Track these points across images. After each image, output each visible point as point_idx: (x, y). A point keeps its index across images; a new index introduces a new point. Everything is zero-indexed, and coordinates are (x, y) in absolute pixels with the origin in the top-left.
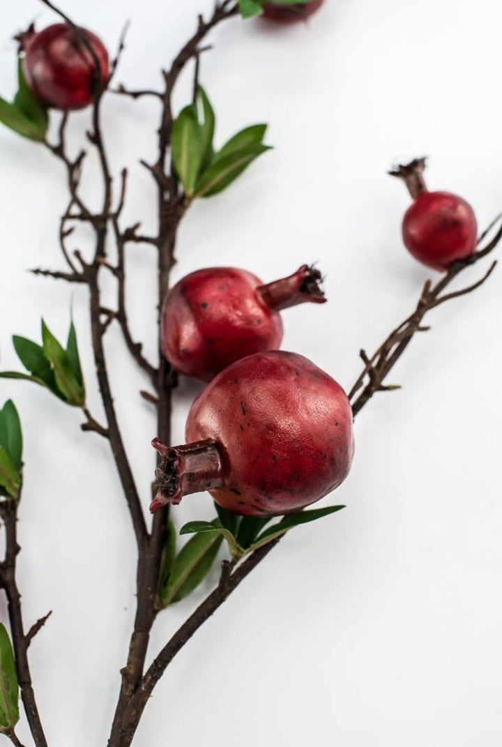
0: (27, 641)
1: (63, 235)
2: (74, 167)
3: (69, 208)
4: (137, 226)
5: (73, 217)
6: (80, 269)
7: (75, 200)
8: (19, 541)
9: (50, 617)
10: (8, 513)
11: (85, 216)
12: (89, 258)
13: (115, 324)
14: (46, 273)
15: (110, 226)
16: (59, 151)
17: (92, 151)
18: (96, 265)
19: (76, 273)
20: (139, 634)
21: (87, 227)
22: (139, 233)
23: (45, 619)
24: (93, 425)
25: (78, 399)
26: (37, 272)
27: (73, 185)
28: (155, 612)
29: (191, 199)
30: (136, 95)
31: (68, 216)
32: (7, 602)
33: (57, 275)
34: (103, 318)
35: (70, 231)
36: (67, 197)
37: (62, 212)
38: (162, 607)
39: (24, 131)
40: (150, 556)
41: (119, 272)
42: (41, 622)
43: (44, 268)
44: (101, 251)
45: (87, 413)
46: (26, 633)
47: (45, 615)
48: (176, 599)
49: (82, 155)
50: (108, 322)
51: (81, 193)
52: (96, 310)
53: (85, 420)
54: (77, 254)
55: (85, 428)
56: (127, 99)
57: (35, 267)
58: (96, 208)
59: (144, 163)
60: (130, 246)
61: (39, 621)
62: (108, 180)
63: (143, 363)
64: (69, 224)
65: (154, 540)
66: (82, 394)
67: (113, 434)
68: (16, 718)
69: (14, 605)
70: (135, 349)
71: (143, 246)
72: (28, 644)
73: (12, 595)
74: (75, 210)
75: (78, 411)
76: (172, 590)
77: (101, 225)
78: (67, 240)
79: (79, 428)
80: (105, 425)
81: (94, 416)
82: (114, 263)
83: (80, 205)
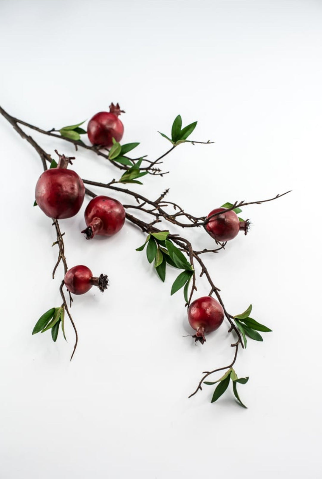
7: (184, 214)
13: (137, 205)
14: (165, 193)
19: (160, 202)
33: (163, 196)
36: (185, 212)
43: (167, 193)
45: (117, 182)
47: (77, 150)
51: (184, 216)
52: (146, 201)
54: (166, 205)
55: (114, 180)
57: (169, 191)
58: (178, 219)
67: (108, 186)
73: (88, 148)
78: (173, 205)
79: (115, 178)
80: (111, 185)
81: (116, 184)
82: (153, 212)
83: (181, 215)
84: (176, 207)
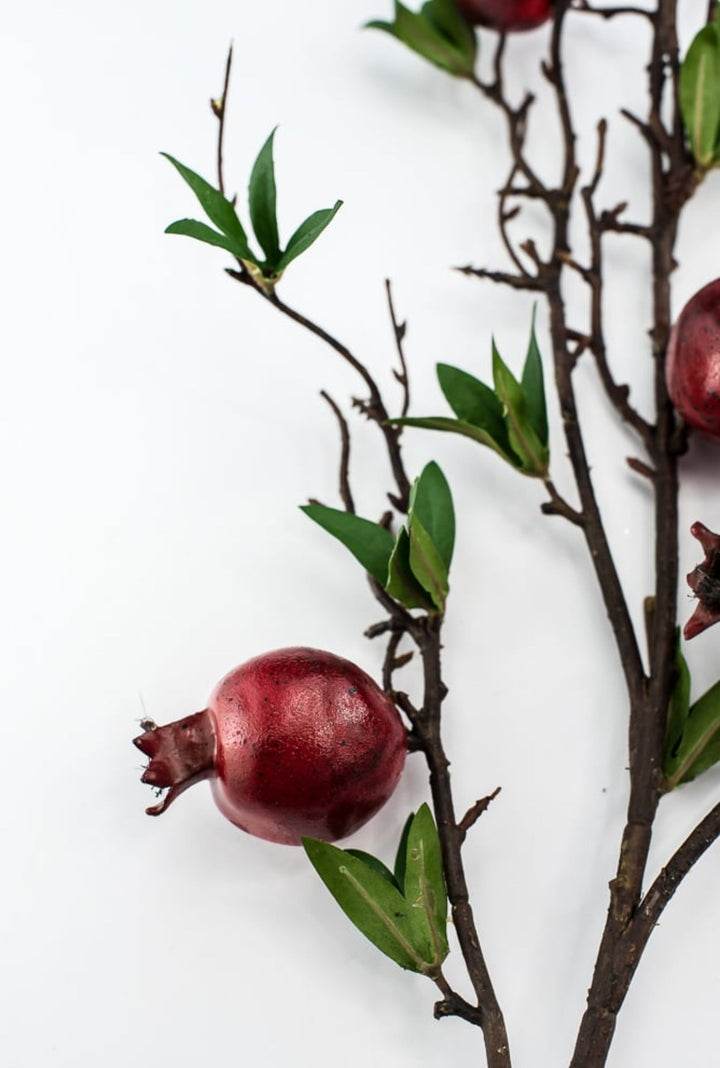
0: (460, 833)
1: (505, 217)
2: (517, 119)
3: (512, 177)
4: (621, 208)
5: (518, 192)
6: (532, 270)
7: (520, 165)
8: (445, 678)
9: (497, 797)
10: (428, 635)
11: (535, 190)
12: (545, 252)
14: (481, 273)
15: (577, 206)
16: (494, 92)
17: (546, 93)
18: (556, 264)
19: (525, 275)
20: (637, 828)
21: (539, 207)
22: (622, 218)
23: (488, 799)
24: (559, 505)
25: (539, 465)
26: (468, 270)
27: (517, 142)
28: (659, 796)
29: (705, 170)
30: (608, 13)
31: (508, 191)
32: (428, 773)
33: (498, 277)
34: (572, 346)
35: (515, 212)
36: (508, 161)
37: (501, 183)
38: (668, 789)
39: (443, 59)
40: (651, 710)
41: (593, 276)
42: (482, 805)
43: (477, 266)
44: (561, 244)
45: (550, 487)
46: (458, 820)
47: (490, 794)
48: (688, 778)
49: (530, 99)
50: (579, 351)
51: (530, 154)
52: (561, 333)
53: (548, 499)
54: (530, 248)
55: (548, 509)
56: (595, 20)
57: (463, 264)
58: (552, 179)
59: (626, 114)
60: (609, 239)
61: (478, 802)
62: (570, 138)
63: (630, 416)
64: (511, 202)
65: (657, 684)
66: (545, 458)
67: (589, 520)
68: (444, 950)
69: (441, 777)
70: (618, 395)
71: (628, 239)
72: (462, 838)
73: (438, 761)
74: (521, 182)
75: (537, 484)
76: (683, 764)
77: (561, 205)
78: (510, 226)
79: (539, 510)
80: (577, 506)
81: (561, 491)
82: (586, 262)
83: (528, 173)
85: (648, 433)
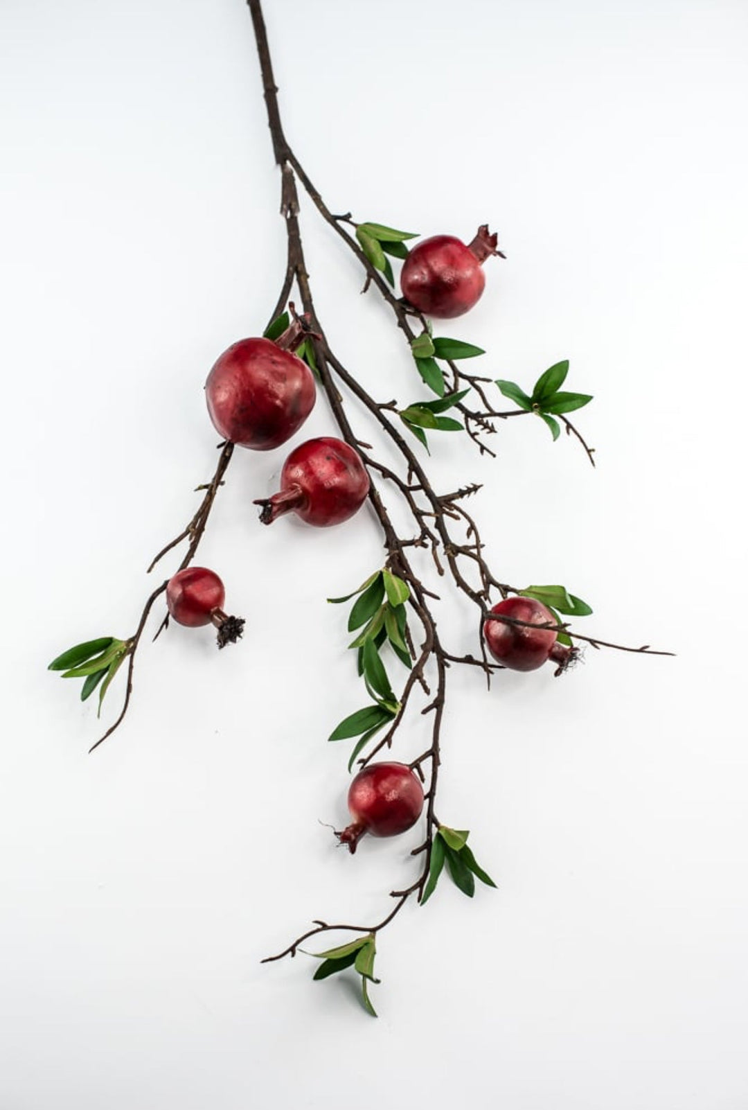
1: (472, 528)
7: (477, 558)
8: (401, 330)
11: (465, 550)
13: (405, 481)
14: (469, 491)
24: (389, 407)
25: (403, 413)
26: (475, 489)
32: (391, 294)
33: (461, 494)
35: (469, 534)
36: (484, 556)
42: (366, 287)
43: (472, 494)
44: (440, 525)
45: (395, 411)
46: (372, 280)
47: (365, 292)
51: (476, 564)
52: (424, 486)
53: (396, 407)
54: (457, 518)
55: (394, 403)
57: (479, 490)
58: (461, 559)
61: (368, 288)
66: (403, 418)
67: (375, 408)
68: (358, 236)
69: (386, 293)
72: (368, 274)
73: (390, 298)
78: (468, 525)
79: (396, 400)
80: (382, 411)
81: (391, 413)
82: (424, 518)
83: (471, 555)
84: (473, 532)
85: (366, 460)
